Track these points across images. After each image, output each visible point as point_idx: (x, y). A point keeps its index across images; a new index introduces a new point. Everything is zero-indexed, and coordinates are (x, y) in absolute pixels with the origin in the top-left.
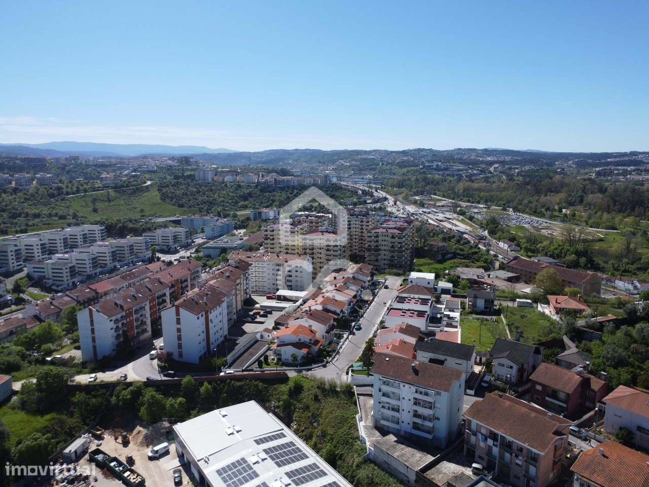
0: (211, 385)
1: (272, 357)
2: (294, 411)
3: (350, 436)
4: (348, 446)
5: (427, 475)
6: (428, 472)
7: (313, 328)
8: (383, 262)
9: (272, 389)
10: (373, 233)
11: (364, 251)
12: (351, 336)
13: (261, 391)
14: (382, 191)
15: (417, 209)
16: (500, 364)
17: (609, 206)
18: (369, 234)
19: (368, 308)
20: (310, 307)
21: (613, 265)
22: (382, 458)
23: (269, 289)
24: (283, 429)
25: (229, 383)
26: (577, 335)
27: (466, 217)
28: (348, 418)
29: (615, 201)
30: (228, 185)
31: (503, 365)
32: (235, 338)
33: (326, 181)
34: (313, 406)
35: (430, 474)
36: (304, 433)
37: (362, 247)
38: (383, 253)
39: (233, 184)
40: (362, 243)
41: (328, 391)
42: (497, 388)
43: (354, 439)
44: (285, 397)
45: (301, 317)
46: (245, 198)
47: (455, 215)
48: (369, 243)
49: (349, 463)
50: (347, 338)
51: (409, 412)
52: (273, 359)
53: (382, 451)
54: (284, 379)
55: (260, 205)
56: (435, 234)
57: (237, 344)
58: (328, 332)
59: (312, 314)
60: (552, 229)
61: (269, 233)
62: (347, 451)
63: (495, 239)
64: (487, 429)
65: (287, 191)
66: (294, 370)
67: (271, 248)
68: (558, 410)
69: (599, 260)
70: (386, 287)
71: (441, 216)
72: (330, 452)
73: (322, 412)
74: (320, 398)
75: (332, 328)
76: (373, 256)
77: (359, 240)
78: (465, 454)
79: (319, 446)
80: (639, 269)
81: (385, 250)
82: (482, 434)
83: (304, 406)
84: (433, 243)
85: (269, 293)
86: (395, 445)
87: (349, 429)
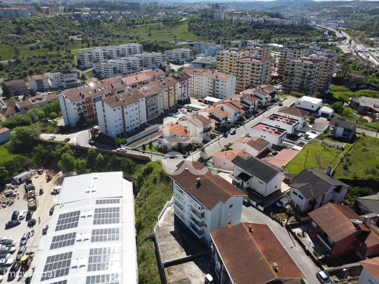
0: (103, 155)
2: (142, 185)
4: (150, 222)
6: (172, 267)
8: (295, 85)
9: (138, 166)
10: (291, 62)
13: (131, 166)
14: (345, 32)
15: (364, 48)
16: (294, 192)
18: (288, 63)
19: (253, 119)
23: (205, 95)
24: (121, 197)
28: (163, 201)
31: (296, 194)
34: (151, 186)
38: (296, 78)
48: (287, 70)
49: (143, 235)
50: (219, 139)
51: (188, 214)
58: (202, 132)
59: (195, 118)
62: (148, 225)
65: (271, 29)
70: (280, 105)
72: (140, 222)
73: (153, 192)
74: (157, 181)
81: (298, 76)
82: (217, 255)
83: (147, 184)
84: (353, 75)
85: (202, 97)
86: (168, 235)
87: (158, 210)
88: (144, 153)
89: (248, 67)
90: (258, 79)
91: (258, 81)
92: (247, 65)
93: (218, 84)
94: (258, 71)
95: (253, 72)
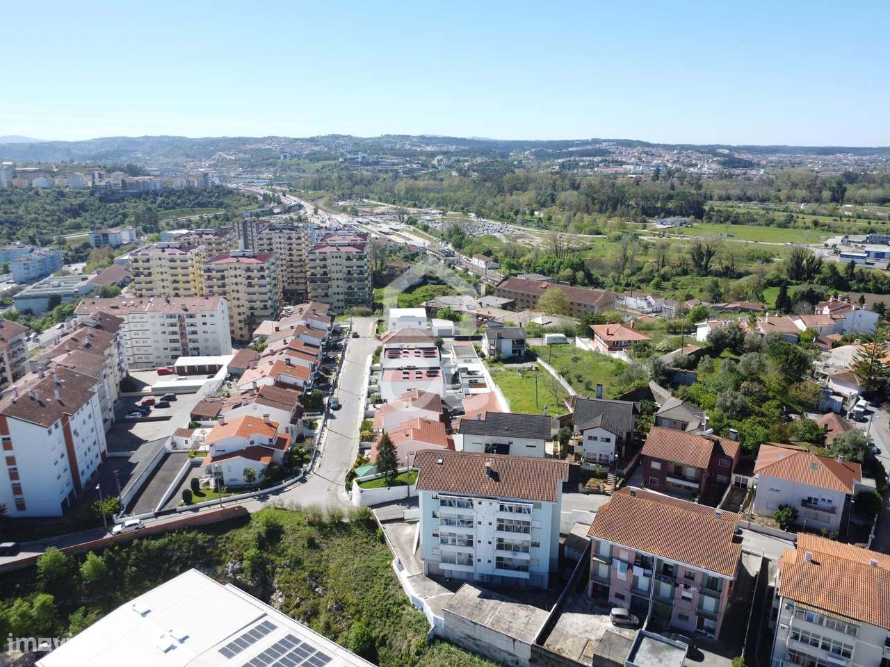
0: (103, 556)
1: (206, 480)
2: (274, 573)
3: (390, 601)
4: (392, 620)
5: (548, 645)
6: (548, 641)
7: (272, 419)
8: (337, 297)
9: (224, 540)
10: (318, 254)
11: (306, 283)
12: (329, 421)
13: (202, 548)
15: (350, 219)
16: (590, 438)
17: (587, 206)
18: (311, 257)
19: (339, 372)
20: (254, 383)
21: (613, 277)
22: (459, 631)
23: (157, 357)
24: (266, 615)
25: (137, 545)
26: (669, 379)
27: (418, 227)
28: (378, 568)
29: (594, 199)
30: (41, 191)
31: (595, 439)
32: (126, 454)
33: (206, 182)
34: (309, 558)
35: (553, 644)
36: (301, 609)
37: (292, 277)
38: (334, 283)
39: (49, 191)
40: (292, 271)
41: (332, 527)
42: (592, 474)
43: (400, 604)
44: (252, 552)
45: (244, 402)
46: (75, 212)
47: (403, 226)
48: (313, 271)
49: (400, 650)
50: (324, 426)
51: (490, 543)
52: (208, 483)
53: (462, 620)
54: (242, 519)
55: (102, 223)
56: (391, 252)
57: (134, 465)
58: (294, 421)
59: (261, 395)
60: (528, 238)
61: (140, 264)
62: (392, 628)
63: (465, 254)
64: (630, 551)
65: (146, 200)
66: (253, 496)
67: (147, 290)
68: (689, 494)
69: (596, 273)
70: (356, 336)
71: (385, 228)
72: (362, 638)
73: (327, 567)
74: (317, 541)
75: (298, 414)
76: (320, 290)
77: (288, 267)
78: (590, 593)
79: (334, 627)
80: (642, 281)
81: (338, 279)
82: (622, 561)
83: (291, 562)
84: (393, 264)
85: (161, 364)
86: (479, 604)
87: (385, 589)
88: (196, 510)
89: (236, 276)
90: (266, 297)
91: (266, 301)
92: (233, 272)
93: (192, 325)
94: (262, 282)
95: (250, 285)
